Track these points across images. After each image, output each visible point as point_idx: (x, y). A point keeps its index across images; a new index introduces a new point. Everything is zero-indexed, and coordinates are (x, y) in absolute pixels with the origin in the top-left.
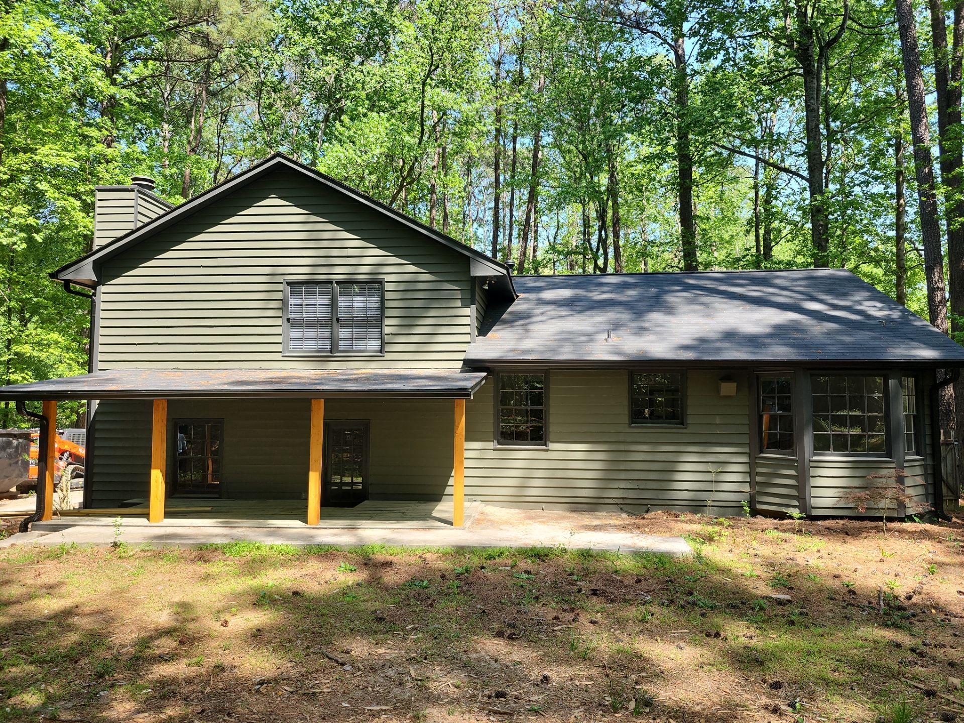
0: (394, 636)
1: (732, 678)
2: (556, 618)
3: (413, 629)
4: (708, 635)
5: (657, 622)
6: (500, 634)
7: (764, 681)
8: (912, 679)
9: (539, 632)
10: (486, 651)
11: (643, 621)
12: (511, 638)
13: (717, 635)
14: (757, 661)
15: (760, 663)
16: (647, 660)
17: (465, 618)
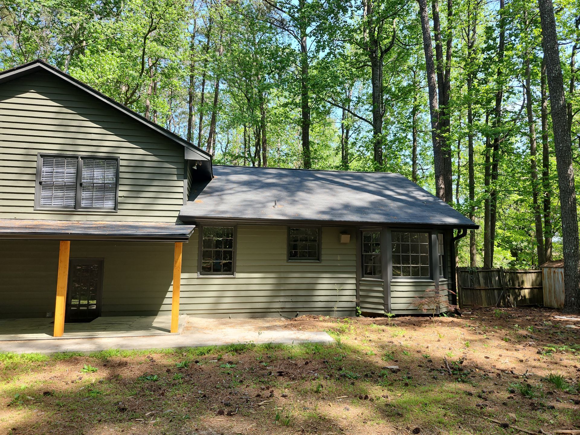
0: (137, 422)
1: (388, 429)
2: (258, 396)
3: (151, 415)
4: (361, 398)
5: (326, 392)
6: (221, 413)
7: (408, 428)
8: (490, 416)
9: (249, 408)
10: (213, 428)
11: (317, 392)
12: (229, 414)
13: (366, 397)
14: (399, 414)
15: (400, 415)
16: (329, 421)
17: (192, 402)
